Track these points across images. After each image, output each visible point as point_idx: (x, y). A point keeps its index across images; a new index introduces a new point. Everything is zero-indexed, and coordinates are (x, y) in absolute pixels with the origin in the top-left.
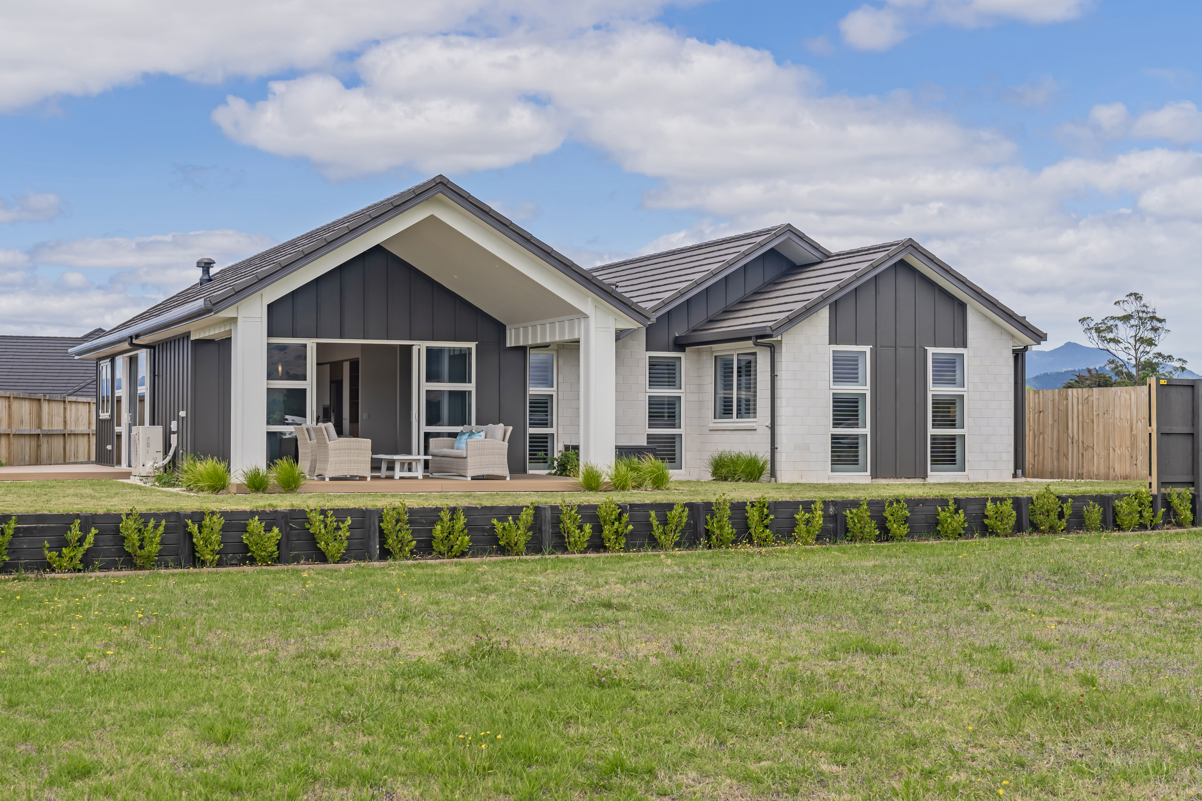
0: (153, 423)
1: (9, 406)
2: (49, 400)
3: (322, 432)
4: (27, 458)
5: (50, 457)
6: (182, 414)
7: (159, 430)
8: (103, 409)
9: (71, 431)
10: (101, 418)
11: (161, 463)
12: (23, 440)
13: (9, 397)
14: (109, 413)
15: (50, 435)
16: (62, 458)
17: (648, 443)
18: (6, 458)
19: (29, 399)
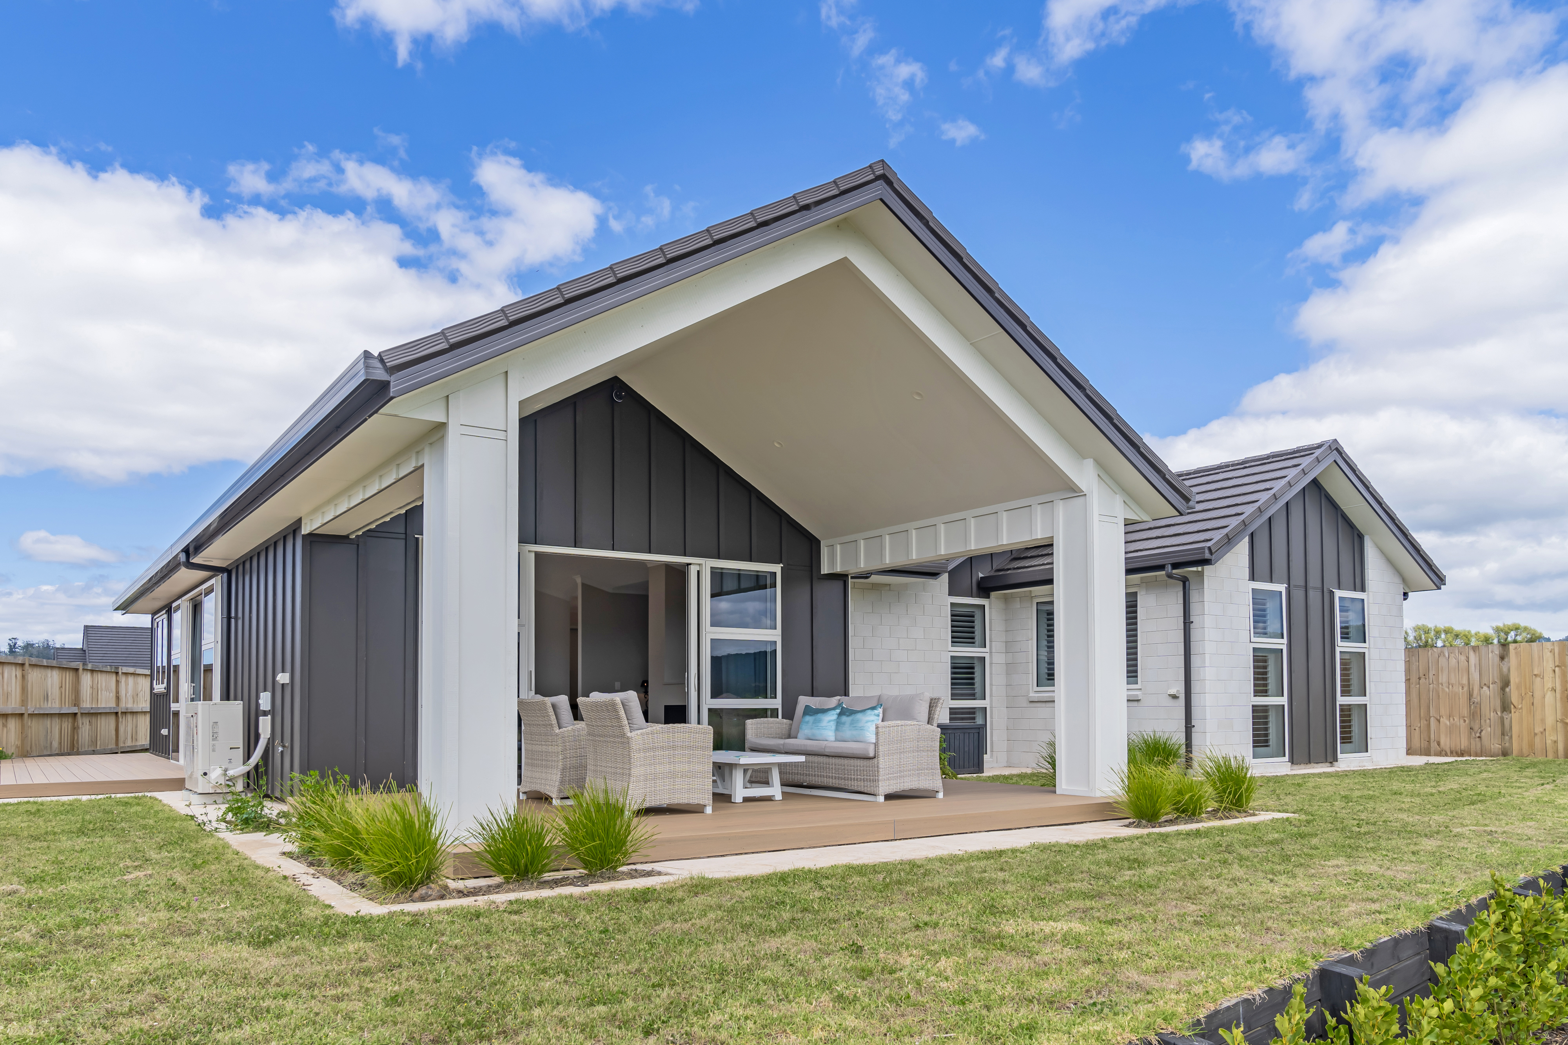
0: (226, 696)
1: (23, 676)
2: (92, 671)
3: (616, 710)
4: (55, 744)
5: (94, 742)
6: (283, 678)
7: (237, 707)
8: (158, 679)
9: (127, 709)
10: (155, 691)
11: (239, 769)
12: (48, 722)
13: (23, 665)
14: (165, 685)
15: (93, 714)
16: (114, 741)
17: (951, 719)
18: (17, 747)
19: (59, 668)
